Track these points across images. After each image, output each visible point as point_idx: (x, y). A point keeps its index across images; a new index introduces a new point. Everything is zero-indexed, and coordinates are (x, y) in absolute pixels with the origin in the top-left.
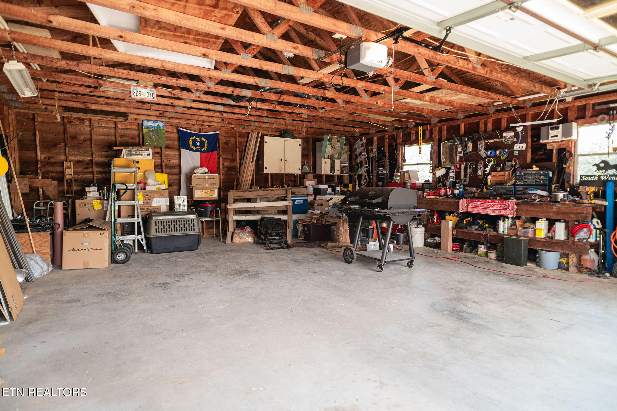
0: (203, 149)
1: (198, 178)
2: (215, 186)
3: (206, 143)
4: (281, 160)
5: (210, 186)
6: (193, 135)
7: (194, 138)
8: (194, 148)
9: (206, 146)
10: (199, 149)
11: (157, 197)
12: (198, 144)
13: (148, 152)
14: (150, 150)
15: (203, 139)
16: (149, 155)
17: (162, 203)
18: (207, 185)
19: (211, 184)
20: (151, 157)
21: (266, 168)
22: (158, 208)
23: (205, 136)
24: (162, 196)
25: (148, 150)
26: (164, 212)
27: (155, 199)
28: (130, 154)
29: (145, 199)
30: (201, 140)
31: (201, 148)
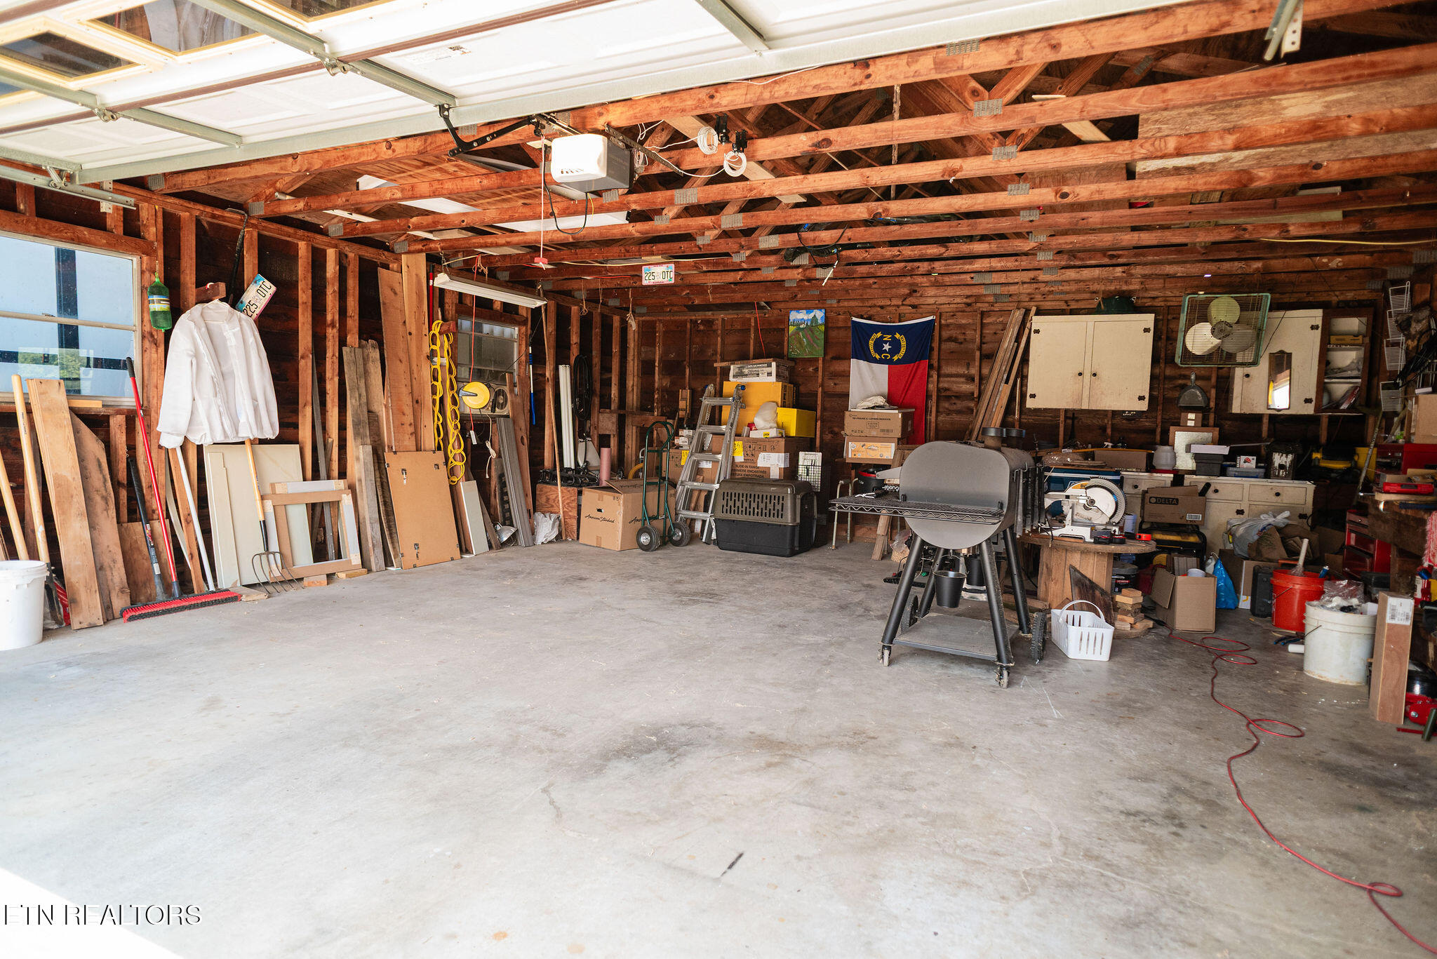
0: (896, 358)
1: (857, 417)
2: (891, 435)
3: (904, 343)
4: (1080, 374)
5: (881, 434)
6: (875, 329)
7: (879, 335)
8: (878, 357)
9: (903, 351)
10: (886, 357)
11: (765, 451)
12: (887, 347)
13: (768, 370)
14: (774, 364)
15: (897, 336)
16: (769, 374)
17: (773, 462)
18: (874, 433)
19: (883, 431)
20: (773, 378)
21: (1033, 396)
22: (766, 471)
23: (902, 330)
24: (773, 450)
25: (770, 366)
26: (776, 480)
27: (762, 455)
28: (740, 374)
29: (746, 454)
30: (894, 338)
31: (892, 356)
